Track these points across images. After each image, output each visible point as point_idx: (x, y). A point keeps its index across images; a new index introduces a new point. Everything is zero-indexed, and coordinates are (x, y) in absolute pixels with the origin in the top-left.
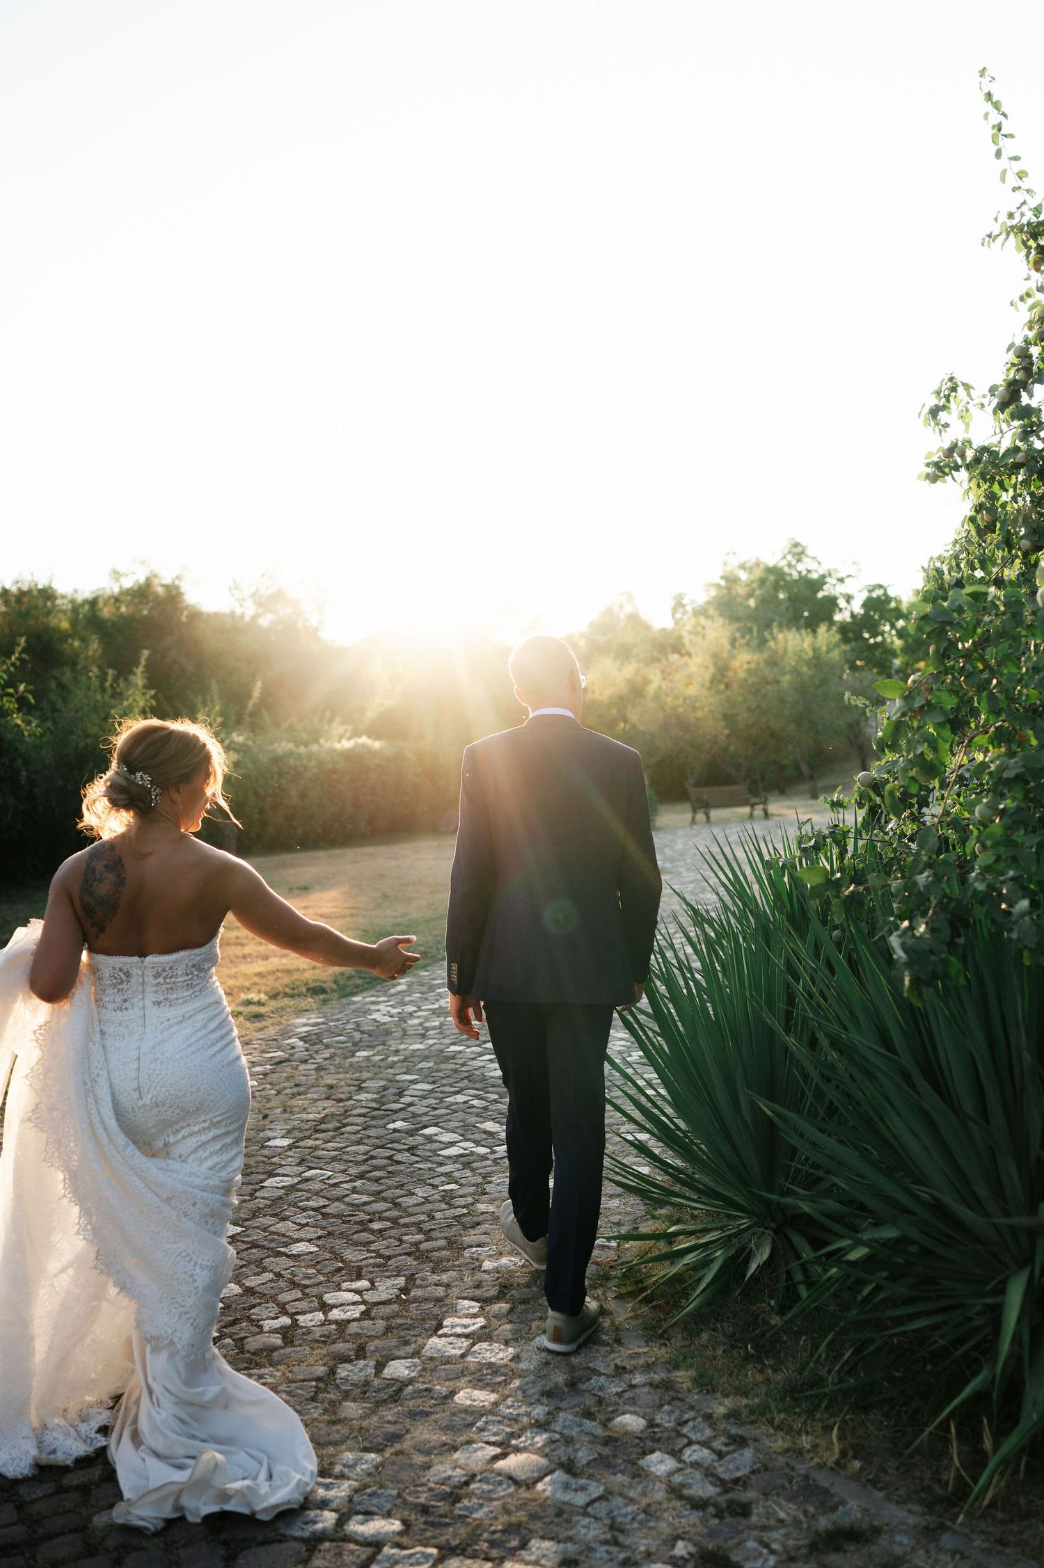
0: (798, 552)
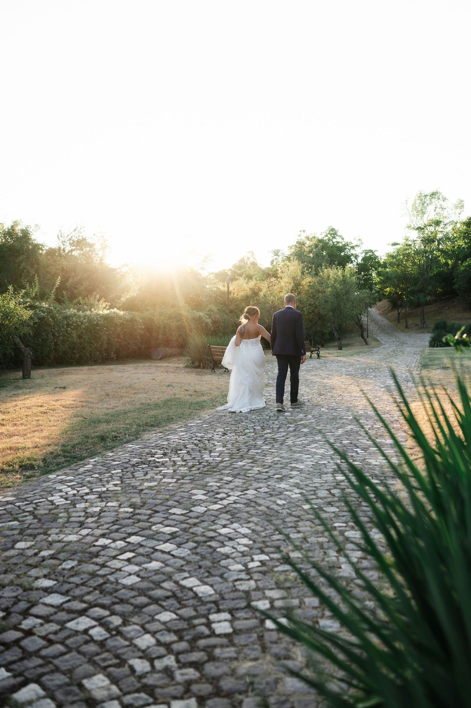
0: (333, 233)
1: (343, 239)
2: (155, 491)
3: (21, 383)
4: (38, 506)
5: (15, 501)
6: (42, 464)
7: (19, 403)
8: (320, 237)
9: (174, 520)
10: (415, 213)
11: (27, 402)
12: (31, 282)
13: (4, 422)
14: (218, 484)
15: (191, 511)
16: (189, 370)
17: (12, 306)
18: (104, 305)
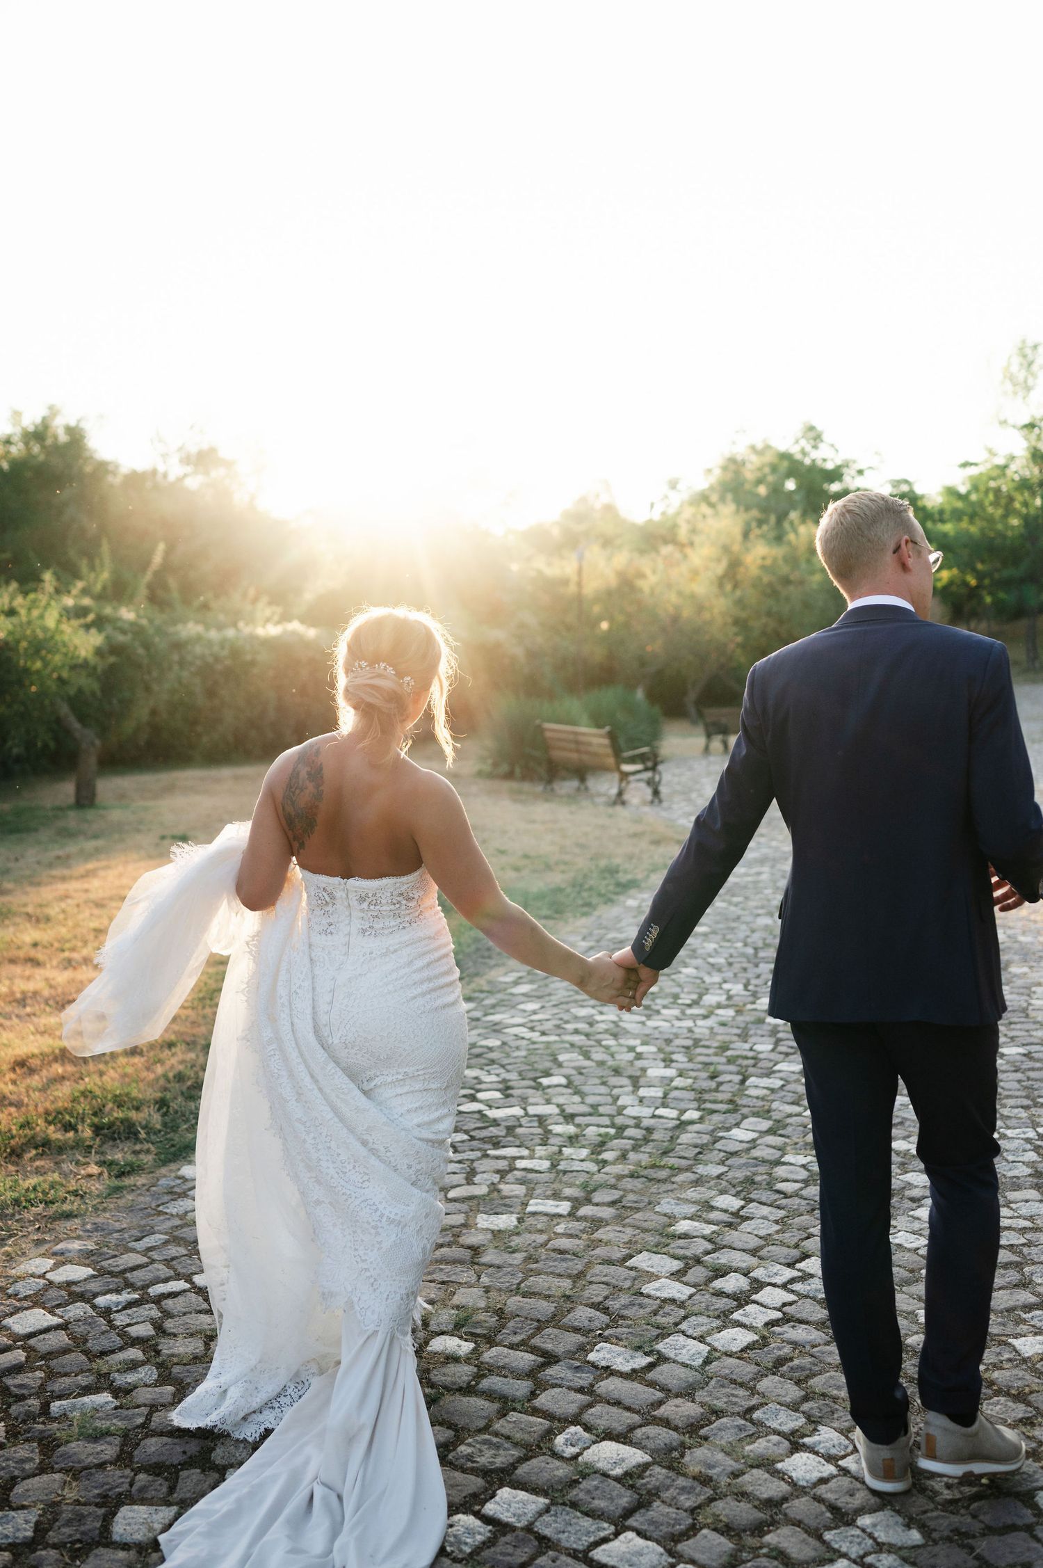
0: (814, 436)
1: (837, 451)
2: (519, 1257)
3: (72, 819)
4: (167, 1314)
5: (94, 1286)
6: (156, 1120)
7: (73, 886)
8: (782, 447)
9: (617, 1403)
10: (1009, 386)
11: (95, 883)
12: (91, 555)
13: (39, 955)
14: (708, 1229)
15: (662, 1359)
16: (497, 784)
17: (50, 622)
18: (268, 612)
